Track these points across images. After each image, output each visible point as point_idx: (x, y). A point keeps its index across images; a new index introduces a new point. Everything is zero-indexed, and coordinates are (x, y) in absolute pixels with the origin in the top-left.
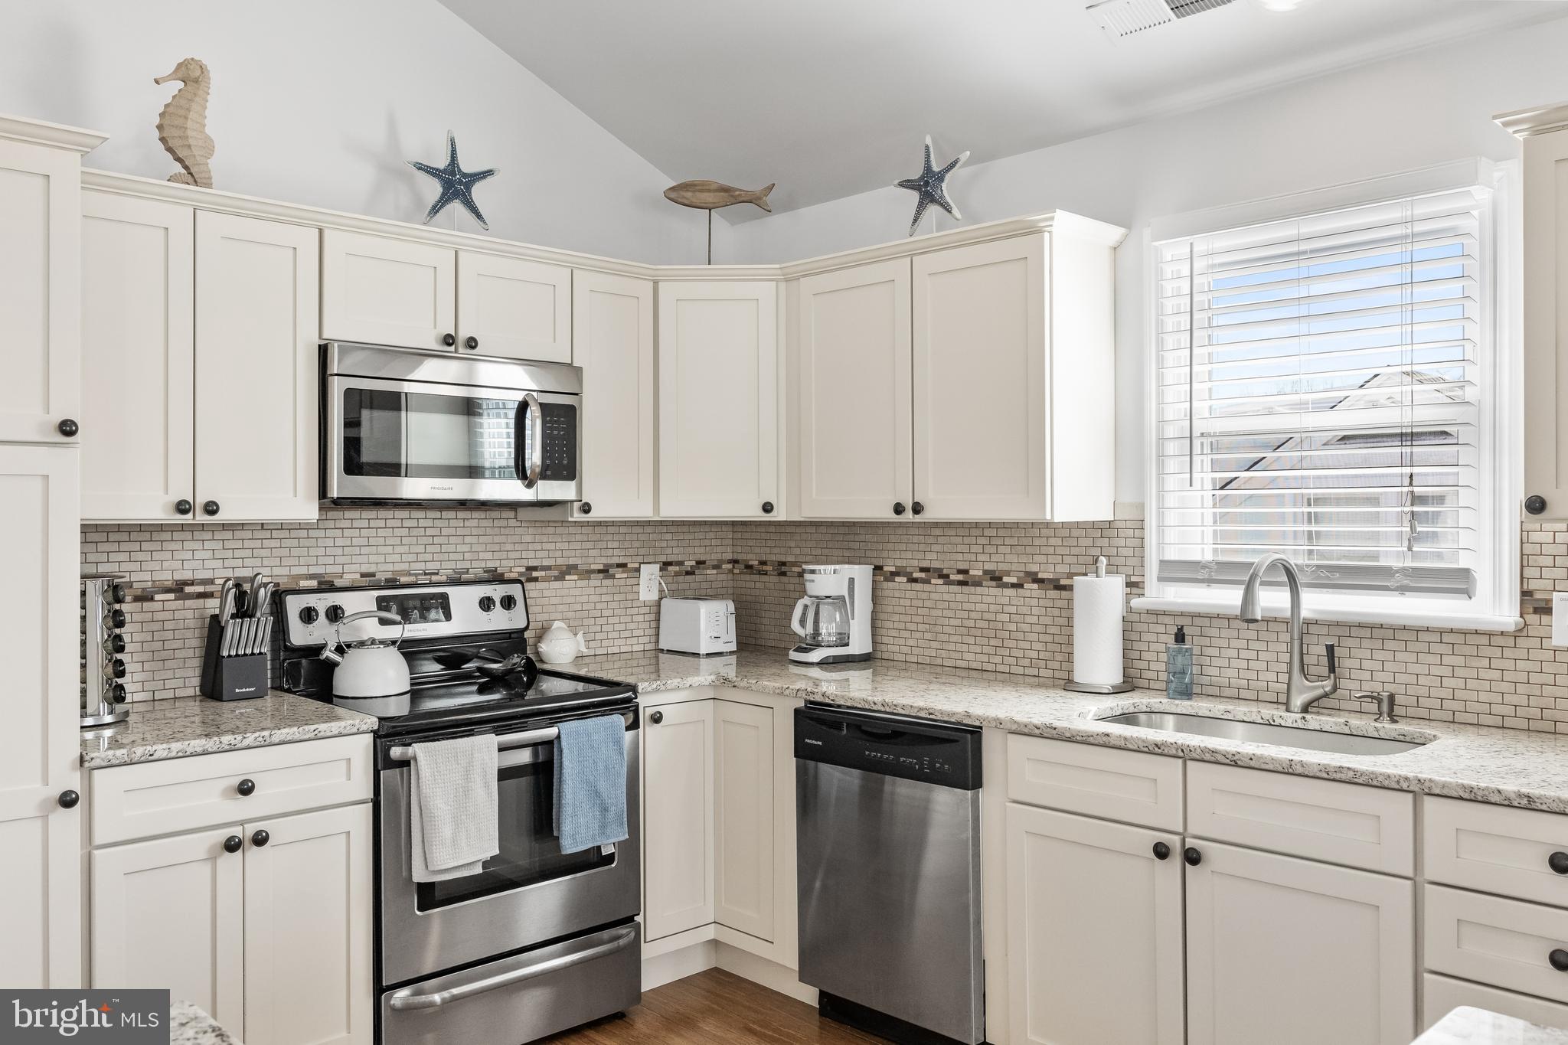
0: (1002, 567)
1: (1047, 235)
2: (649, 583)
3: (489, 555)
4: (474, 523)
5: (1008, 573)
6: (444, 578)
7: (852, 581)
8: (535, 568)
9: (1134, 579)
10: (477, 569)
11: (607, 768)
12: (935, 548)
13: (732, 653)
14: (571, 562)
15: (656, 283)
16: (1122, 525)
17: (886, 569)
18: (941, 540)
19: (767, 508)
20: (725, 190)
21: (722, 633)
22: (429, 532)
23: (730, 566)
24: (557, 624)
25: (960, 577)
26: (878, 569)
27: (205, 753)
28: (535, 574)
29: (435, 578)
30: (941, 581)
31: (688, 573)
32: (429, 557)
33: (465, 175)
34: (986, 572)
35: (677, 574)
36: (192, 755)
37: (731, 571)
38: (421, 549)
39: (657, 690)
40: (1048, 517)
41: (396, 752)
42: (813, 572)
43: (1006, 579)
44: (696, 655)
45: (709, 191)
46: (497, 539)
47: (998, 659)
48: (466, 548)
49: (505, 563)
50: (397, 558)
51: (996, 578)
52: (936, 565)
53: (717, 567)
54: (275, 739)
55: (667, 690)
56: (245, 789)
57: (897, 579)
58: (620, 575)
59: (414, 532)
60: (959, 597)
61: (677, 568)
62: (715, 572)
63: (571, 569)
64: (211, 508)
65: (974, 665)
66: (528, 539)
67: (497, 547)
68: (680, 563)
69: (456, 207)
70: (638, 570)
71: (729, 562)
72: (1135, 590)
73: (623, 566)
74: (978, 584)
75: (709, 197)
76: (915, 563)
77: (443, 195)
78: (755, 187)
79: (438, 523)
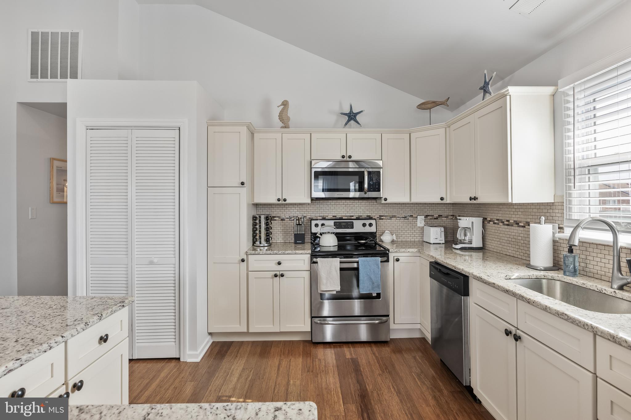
0: (519, 220)
1: (508, 97)
2: (420, 221)
3: (368, 212)
4: (364, 203)
5: (521, 222)
6: (355, 218)
7: (473, 223)
8: (382, 216)
9: (561, 226)
10: (364, 215)
11: (374, 271)
12: (501, 212)
13: (443, 243)
14: (394, 214)
15: (410, 134)
16: (557, 204)
17: (488, 219)
18: (502, 209)
19: (442, 199)
20: (434, 102)
21: (439, 237)
22: (351, 206)
23: (452, 217)
24: (386, 231)
25: (507, 223)
26: (485, 219)
27: (270, 254)
28: (382, 218)
29: (352, 218)
30: (502, 224)
31: (435, 219)
32: (351, 212)
33: (354, 113)
34: (514, 221)
35: (431, 219)
36: (267, 254)
37: (451, 219)
38: (349, 210)
40: (510, 201)
41: (315, 260)
42: (460, 219)
43: (520, 224)
44: (431, 244)
45: (429, 104)
46: (370, 208)
47: (518, 253)
48: (362, 210)
49: (373, 214)
50: (342, 212)
51: (517, 224)
52: (500, 218)
53: (447, 217)
54: (286, 253)
55: (400, 252)
56: (279, 263)
57: (491, 223)
58: (411, 219)
59: (347, 206)
60: (507, 230)
61: (431, 217)
62: (446, 219)
63: (394, 216)
64: (285, 200)
65: (511, 255)
66: (380, 208)
67: (371, 210)
68: (433, 216)
69: (352, 122)
70: (417, 217)
71: (451, 216)
72: (562, 230)
73: (412, 216)
74: (512, 226)
75: (429, 106)
76: (495, 217)
77: (348, 119)
78: (443, 99)
79: (353, 204)
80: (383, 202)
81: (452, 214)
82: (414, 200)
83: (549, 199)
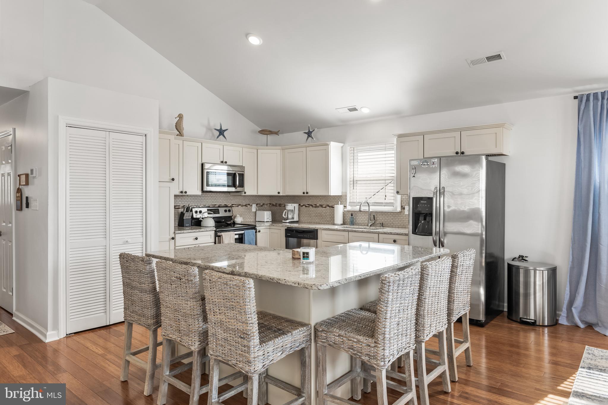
0: (323, 204)
1: (330, 146)
2: (254, 208)
3: (225, 202)
4: (222, 195)
5: (324, 205)
6: (218, 206)
7: (295, 207)
8: (234, 204)
9: (345, 205)
10: (224, 204)
12: (310, 200)
13: (271, 221)
14: (240, 203)
15: (257, 150)
16: (343, 196)
17: (301, 205)
18: (312, 199)
19: (279, 193)
20: (270, 131)
21: (269, 217)
22: (215, 197)
23: (269, 205)
24: (238, 215)
25: (315, 206)
26: (299, 205)
27: (191, 232)
28: (234, 206)
29: (216, 206)
30: (311, 207)
31: (261, 206)
32: (215, 202)
33: (223, 130)
35: (259, 206)
36: (189, 233)
38: (213, 200)
39: (260, 226)
40: (330, 194)
41: (219, 234)
42: (287, 205)
43: (323, 206)
45: (267, 131)
46: (226, 199)
47: (322, 221)
48: (221, 200)
49: (228, 203)
51: (321, 206)
52: (310, 204)
53: (266, 205)
54: (201, 231)
55: (261, 226)
56: (196, 239)
57: (303, 207)
58: (249, 206)
59: (212, 197)
60: (315, 210)
63: (240, 205)
64: (186, 192)
65: (318, 222)
66: (232, 199)
68: (260, 204)
70: (252, 205)
71: (269, 204)
72: (345, 207)
73: (249, 204)
74: (318, 207)
75: (267, 133)
76: (307, 203)
77: (219, 134)
78: (276, 131)
80: (243, 194)
81: (269, 203)
82: (260, 193)
83: (339, 194)
